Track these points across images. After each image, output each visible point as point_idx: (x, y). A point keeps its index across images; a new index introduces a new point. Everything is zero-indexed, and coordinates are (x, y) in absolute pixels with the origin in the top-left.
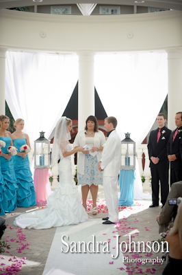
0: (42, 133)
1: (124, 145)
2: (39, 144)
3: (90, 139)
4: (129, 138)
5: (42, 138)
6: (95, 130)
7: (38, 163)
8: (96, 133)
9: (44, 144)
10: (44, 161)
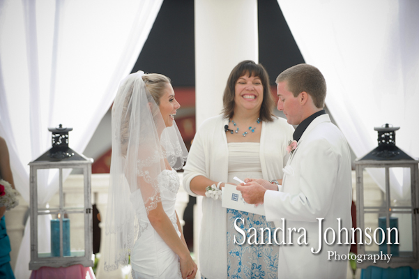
0: (61, 134)
1: (374, 175)
2: (50, 176)
3: (244, 149)
4: (393, 147)
5: (59, 151)
6: (264, 114)
7: (45, 248)
8: (265, 126)
9: (67, 172)
10: (67, 238)
